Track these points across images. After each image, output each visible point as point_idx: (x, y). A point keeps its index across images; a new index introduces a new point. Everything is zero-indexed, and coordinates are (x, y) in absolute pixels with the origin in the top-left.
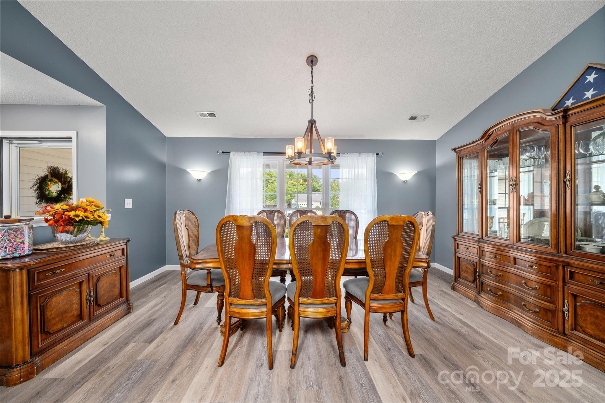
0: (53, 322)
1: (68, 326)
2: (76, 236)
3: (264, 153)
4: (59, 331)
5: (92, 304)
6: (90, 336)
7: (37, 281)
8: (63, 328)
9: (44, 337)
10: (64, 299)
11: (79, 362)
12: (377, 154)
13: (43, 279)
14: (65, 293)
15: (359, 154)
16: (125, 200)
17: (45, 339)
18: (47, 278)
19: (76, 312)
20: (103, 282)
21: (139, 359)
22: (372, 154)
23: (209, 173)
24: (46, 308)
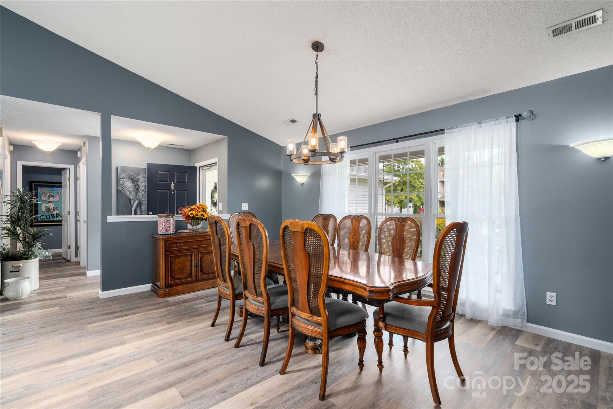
0: (176, 272)
1: (184, 278)
2: (193, 226)
3: (350, 147)
4: (179, 279)
5: (198, 270)
6: (195, 289)
7: (169, 248)
8: (181, 279)
9: (172, 279)
10: (182, 262)
11: (181, 299)
12: (516, 116)
13: (172, 248)
14: (183, 259)
15: (479, 123)
16: (242, 204)
17: (173, 281)
18: (174, 247)
19: (188, 272)
20: (205, 258)
21: (195, 307)
22: (505, 117)
23: (309, 176)
24: (173, 264)
